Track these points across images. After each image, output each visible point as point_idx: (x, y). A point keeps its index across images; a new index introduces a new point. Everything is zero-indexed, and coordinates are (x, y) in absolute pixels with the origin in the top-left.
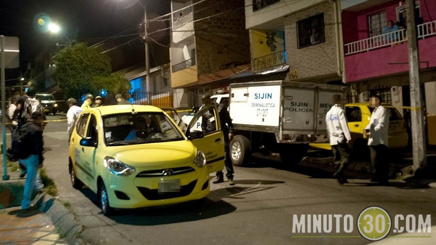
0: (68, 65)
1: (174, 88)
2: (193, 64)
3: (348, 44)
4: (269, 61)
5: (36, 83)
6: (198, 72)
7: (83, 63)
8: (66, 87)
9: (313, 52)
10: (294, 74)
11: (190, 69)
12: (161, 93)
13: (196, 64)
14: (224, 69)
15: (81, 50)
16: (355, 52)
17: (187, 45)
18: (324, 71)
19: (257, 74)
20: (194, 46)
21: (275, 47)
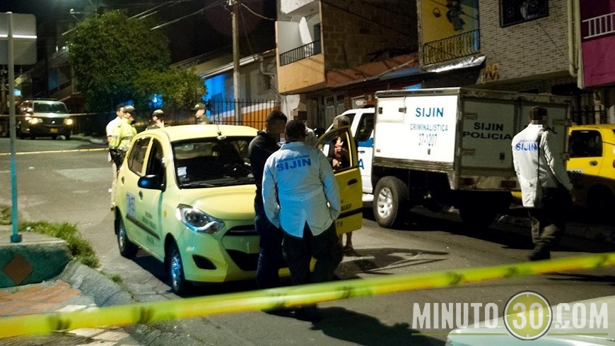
0: (93, 49)
1: (282, 94)
2: (317, 51)
3: (589, 20)
4: (451, 47)
5: (31, 81)
6: (325, 66)
7: (120, 46)
8: (88, 89)
9: (525, 33)
10: (493, 72)
11: (311, 59)
12: (259, 103)
13: (323, 52)
14: (372, 61)
15: (115, 22)
16: (601, 34)
17: (306, 17)
18: (545, 67)
19: (429, 71)
20: (318, 18)
21: (463, 23)
